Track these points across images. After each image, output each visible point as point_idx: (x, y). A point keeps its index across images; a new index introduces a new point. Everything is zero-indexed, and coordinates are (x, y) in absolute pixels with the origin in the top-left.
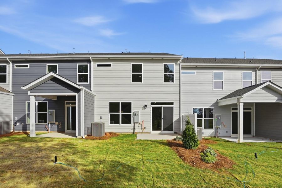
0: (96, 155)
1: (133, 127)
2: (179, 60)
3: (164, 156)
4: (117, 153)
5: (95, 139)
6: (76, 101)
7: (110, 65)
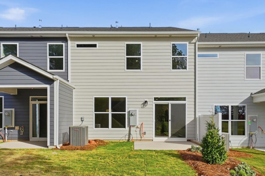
0: (79, 173)
1: (128, 132)
2: (195, 37)
3: (177, 173)
4: (108, 168)
5: (74, 150)
6: (47, 95)
7: (95, 46)
